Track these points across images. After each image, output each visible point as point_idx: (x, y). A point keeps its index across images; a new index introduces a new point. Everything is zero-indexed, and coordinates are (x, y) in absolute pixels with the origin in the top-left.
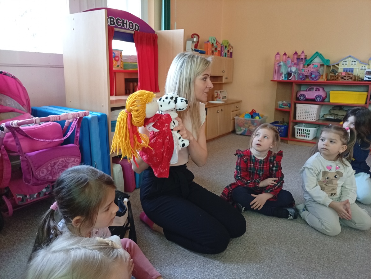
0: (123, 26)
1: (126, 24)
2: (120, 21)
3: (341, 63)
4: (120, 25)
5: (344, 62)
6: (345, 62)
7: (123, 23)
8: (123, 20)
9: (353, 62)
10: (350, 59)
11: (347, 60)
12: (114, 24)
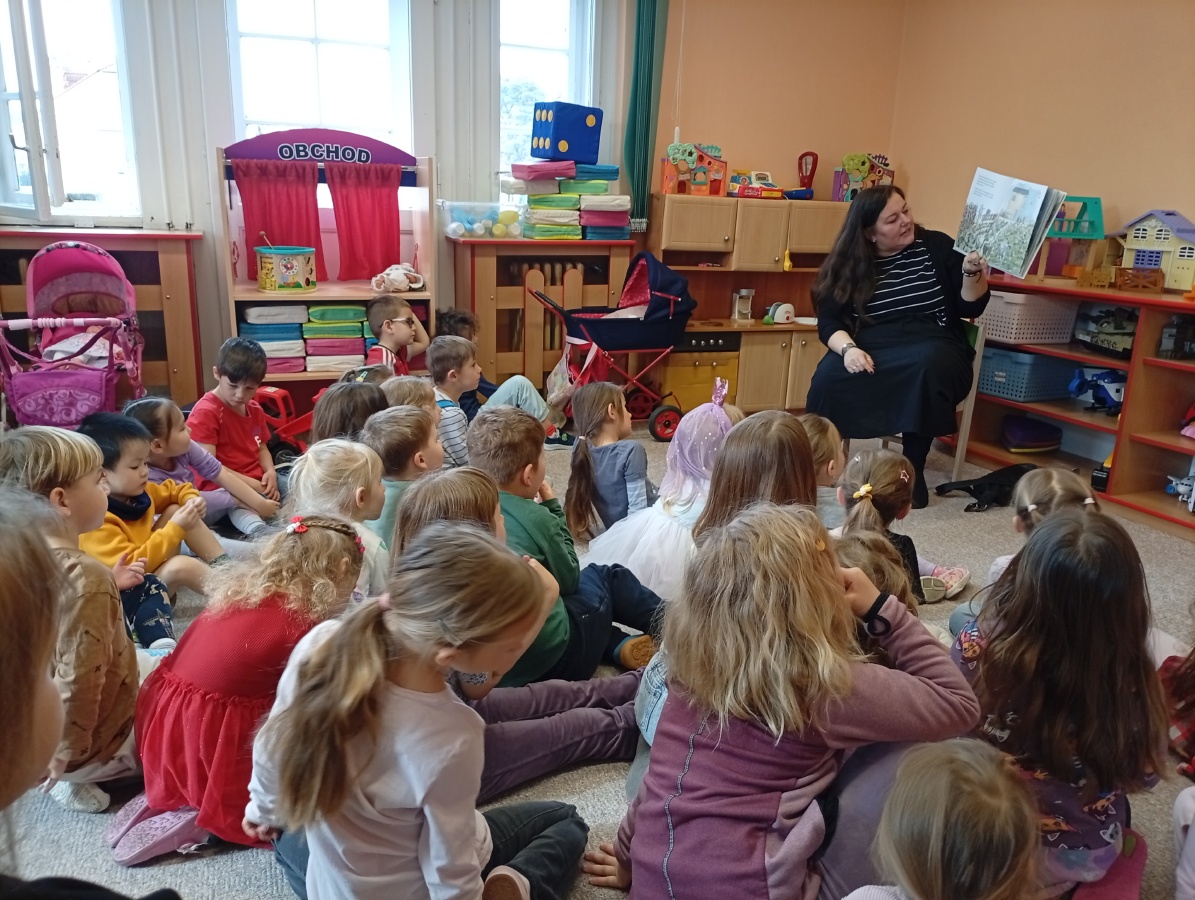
0: (328, 156)
1: (336, 152)
2: (321, 147)
3: (1131, 234)
4: (321, 155)
5: (1139, 230)
6: (1141, 232)
7: (329, 152)
8: (328, 147)
9: (1161, 231)
10: (1152, 222)
11: (1146, 225)
12: (307, 154)
